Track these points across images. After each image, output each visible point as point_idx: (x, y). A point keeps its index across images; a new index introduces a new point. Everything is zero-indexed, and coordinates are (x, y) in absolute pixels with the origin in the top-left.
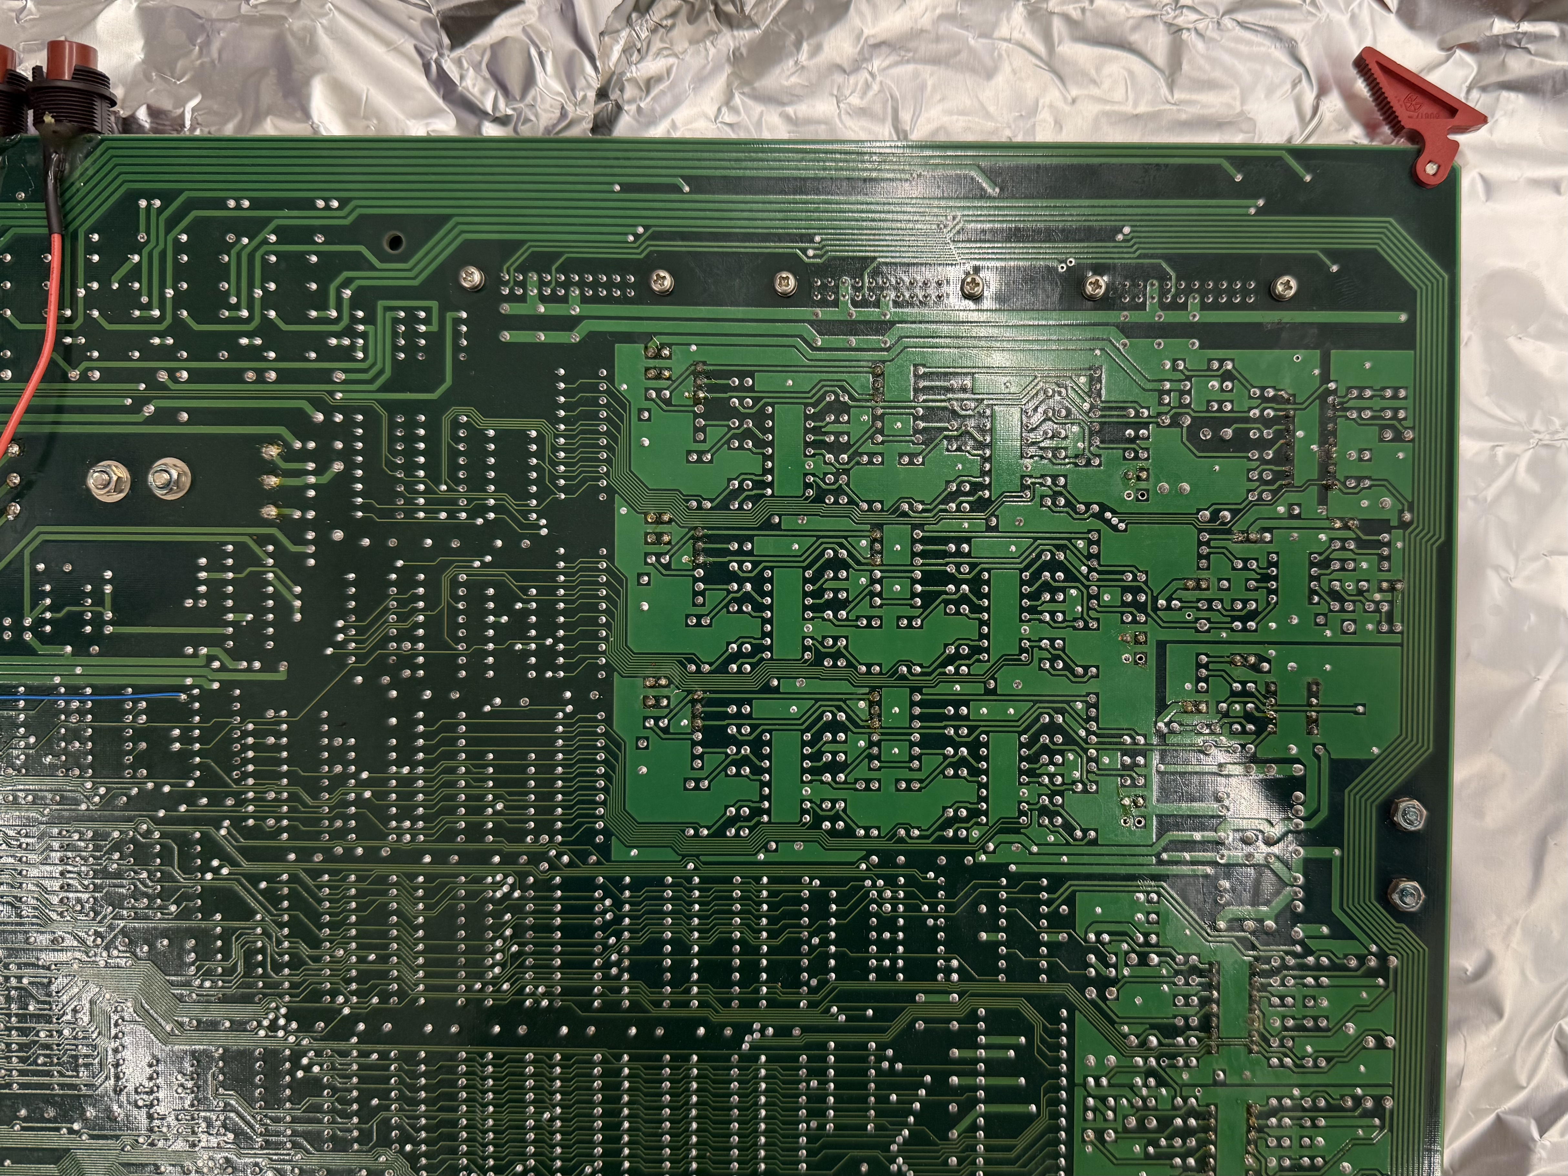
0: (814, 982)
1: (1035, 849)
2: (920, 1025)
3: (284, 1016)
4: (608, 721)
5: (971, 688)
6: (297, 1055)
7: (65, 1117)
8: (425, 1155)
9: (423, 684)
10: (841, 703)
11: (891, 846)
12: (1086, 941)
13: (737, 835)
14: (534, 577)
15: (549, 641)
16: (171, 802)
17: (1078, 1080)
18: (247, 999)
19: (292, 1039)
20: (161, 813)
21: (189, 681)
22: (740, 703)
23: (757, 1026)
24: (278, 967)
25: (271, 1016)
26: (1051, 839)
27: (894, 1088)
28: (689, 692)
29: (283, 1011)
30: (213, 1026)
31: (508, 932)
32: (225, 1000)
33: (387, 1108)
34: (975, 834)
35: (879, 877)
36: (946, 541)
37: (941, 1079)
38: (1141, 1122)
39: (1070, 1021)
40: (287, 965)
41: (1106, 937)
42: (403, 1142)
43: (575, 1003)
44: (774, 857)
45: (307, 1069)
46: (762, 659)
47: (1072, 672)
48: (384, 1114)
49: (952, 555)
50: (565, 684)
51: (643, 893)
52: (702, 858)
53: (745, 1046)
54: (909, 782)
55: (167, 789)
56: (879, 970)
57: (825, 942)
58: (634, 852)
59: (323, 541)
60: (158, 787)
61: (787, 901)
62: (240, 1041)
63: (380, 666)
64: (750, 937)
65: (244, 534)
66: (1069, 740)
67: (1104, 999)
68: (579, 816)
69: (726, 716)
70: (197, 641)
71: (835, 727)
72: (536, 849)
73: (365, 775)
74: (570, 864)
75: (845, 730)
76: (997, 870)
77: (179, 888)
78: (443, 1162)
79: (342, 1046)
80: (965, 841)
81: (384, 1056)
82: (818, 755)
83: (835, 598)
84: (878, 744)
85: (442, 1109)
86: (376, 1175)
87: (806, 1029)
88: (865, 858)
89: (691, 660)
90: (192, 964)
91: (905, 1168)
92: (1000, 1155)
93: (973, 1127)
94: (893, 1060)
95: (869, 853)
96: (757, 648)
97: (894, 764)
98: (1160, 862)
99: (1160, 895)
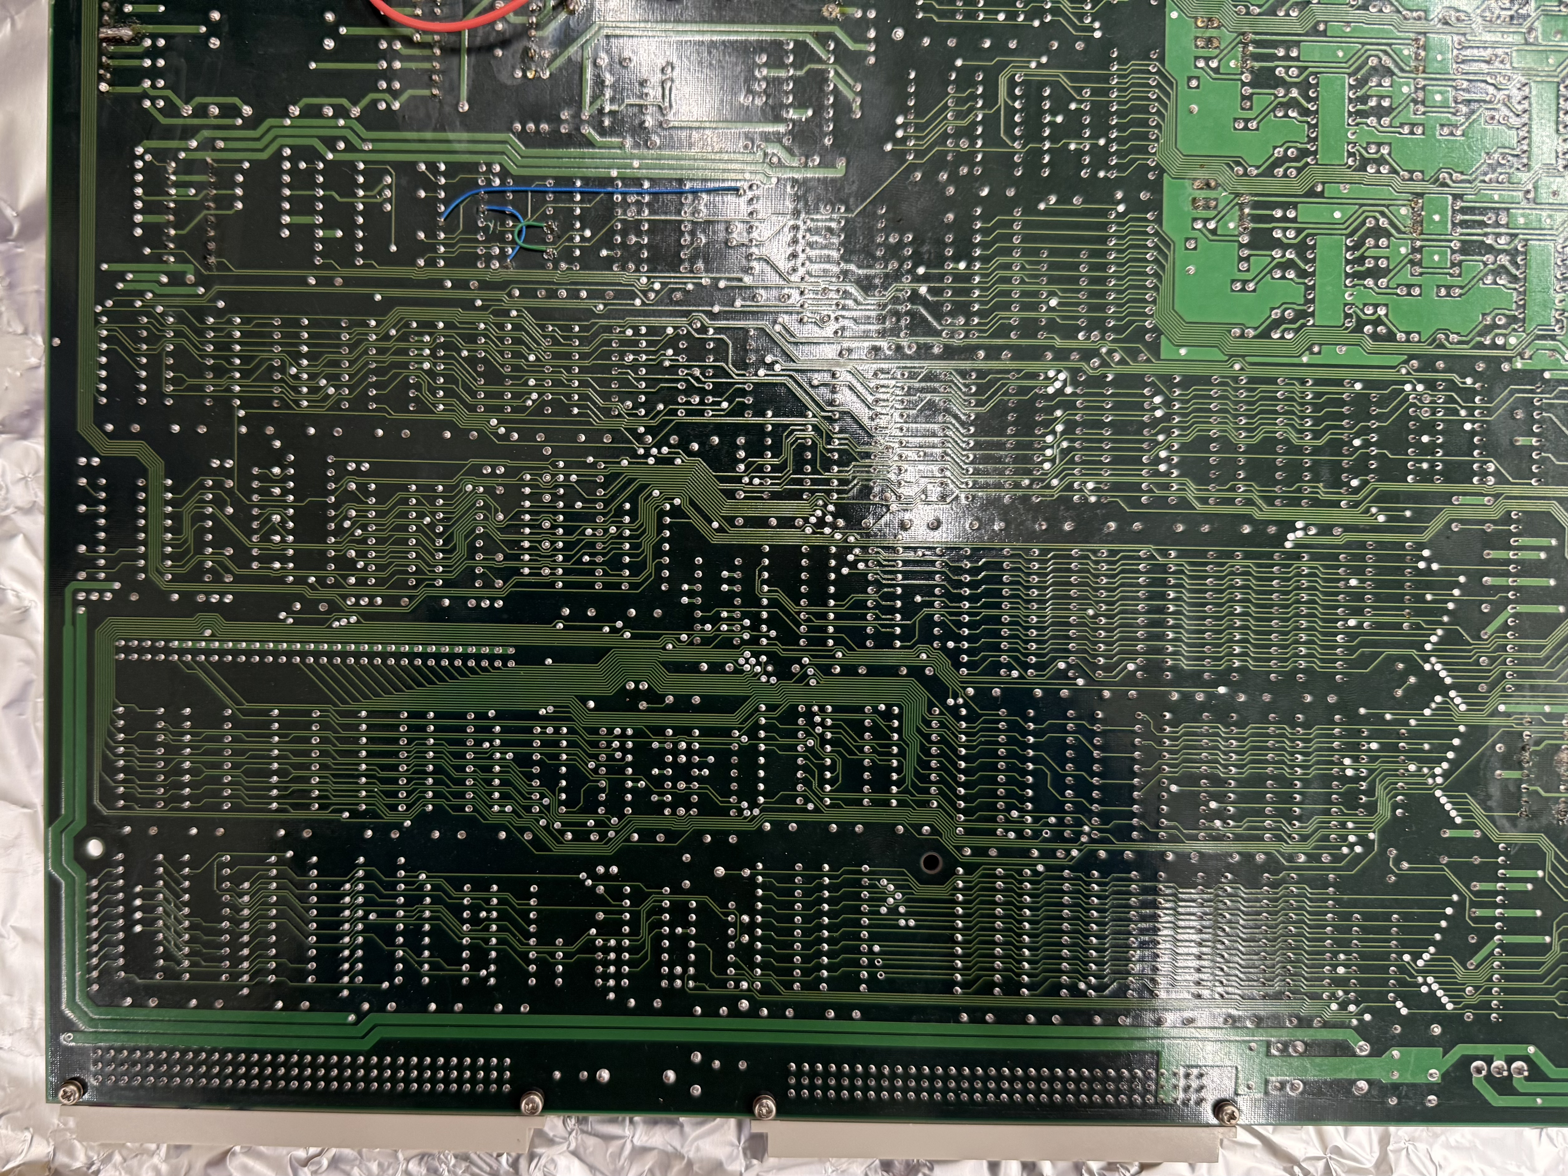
0: (1355, 483)
2: (1455, 527)
3: (831, 513)
4: (1159, 220)
5: (1510, 197)
6: (843, 551)
7: (606, 616)
8: (968, 652)
9: (982, 180)
10: (1383, 208)
11: (1432, 350)
13: (1282, 337)
14: (1088, 79)
15: (1102, 142)
16: (727, 297)
18: (796, 495)
19: (838, 536)
20: (716, 309)
22: (1285, 206)
24: (827, 463)
25: (819, 513)
27: (1429, 586)
28: (1237, 195)
29: (831, 508)
30: (762, 522)
31: (1059, 428)
32: (774, 495)
33: (931, 604)
34: (1513, 340)
35: (1420, 381)
37: (1475, 577)
40: (836, 462)
42: (943, 639)
43: (1125, 499)
44: (1317, 360)
45: (853, 565)
46: (1307, 164)
48: (926, 610)
50: (1118, 183)
51: (1191, 392)
52: (1248, 359)
53: (1288, 545)
54: (1450, 287)
55: (722, 284)
56: (1418, 472)
57: (1367, 444)
58: (1183, 351)
59: (884, 39)
60: (714, 282)
61: (1332, 402)
62: (789, 537)
63: (939, 162)
64: (1295, 435)
65: (804, 32)
68: (1130, 314)
69: (1272, 219)
70: (756, 136)
71: (1378, 232)
72: (1088, 345)
73: (921, 270)
74: (1122, 362)
75: (1389, 235)
76: (1532, 376)
77: (733, 384)
78: (985, 658)
79: (888, 542)
80: (1503, 347)
81: (930, 552)
82: (1361, 260)
83: (1379, 105)
84: (1420, 250)
85: (985, 606)
86: (916, 672)
87: (1347, 529)
88: (1406, 362)
89: (1238, 164)
90: (742, 461)
91: (1438, 667)
92: (1529, 655)
93: (1505, 627)
94: (1429, 560)
95: (1412, 357)
96: (1304, 153)
97: (1435, 270)
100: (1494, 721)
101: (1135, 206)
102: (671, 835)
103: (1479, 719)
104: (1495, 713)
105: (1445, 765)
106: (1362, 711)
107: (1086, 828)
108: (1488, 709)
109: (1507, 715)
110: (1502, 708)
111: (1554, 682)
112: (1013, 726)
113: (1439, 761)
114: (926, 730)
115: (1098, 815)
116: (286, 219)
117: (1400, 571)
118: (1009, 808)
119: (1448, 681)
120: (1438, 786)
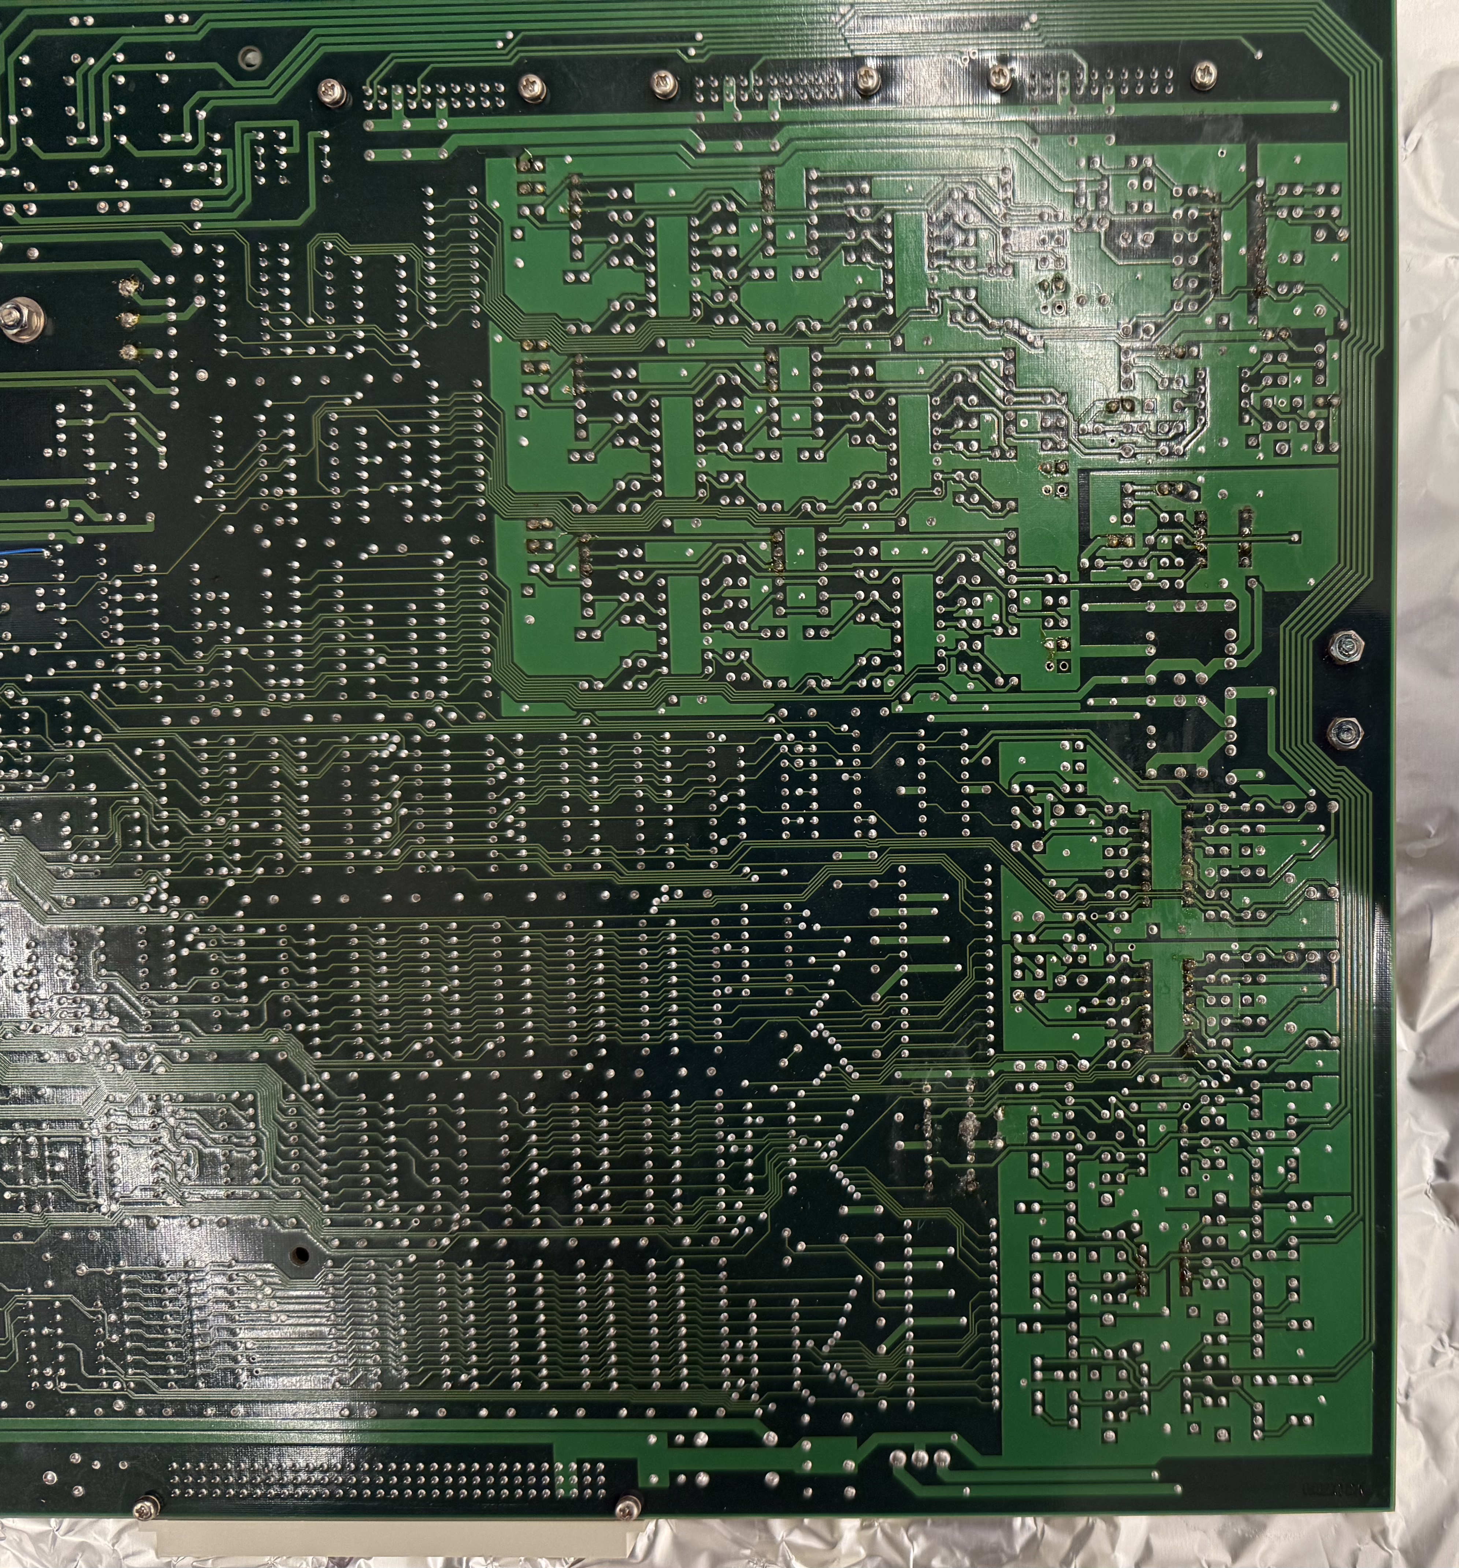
0: (724, 842)
1: (955, 698)
2: (838, 885)
3: (166, 891)
4: (491, 567)
5: (881, 526)
6: (181, 930)
8: (320, 1034)
9: (298, 531)
10: (740, 544)
11: (801, 697)
12: (1009, 792)
13: (635, 688)
14: (407, 414)
15: (425, 482)
16: (38, 666)
17: (1005, 937)
18: (126, 874)
19: (175, 915)
20: (29, 678)
21: (52, 536)
22: (631, 545)
23: (665, 888)
24: (157, 838)
25: (153, 891)
26: (971, 686)
27: (813, 949)
28: (576, 535)
29: (165, 885)
30: (93, 902)
31: (397, 794)
32: (104, 875)
33: (276, 986)
34: (891, 683)
35: (790, 731)
36: (848, 363)
37: (862, 939)
38: (1072, 979)
39: (995, 875)
40: (167, 836)
41: (1031, 788)
42: (294, 1021)
43: (471, 868)
44: (675, 711)
45: (192, 946)
46: (653, 497)
47: (990, 506)
48: (274, 992)
49: (855, 379)
50: (443, 528)
51: (537, 751)
52: (599, 713)
53: (654, 910)
54: (818, 629)
55: (33, 652)
56: (792, 828)
57: (734, 800)
58: (525, 708)
59: (187, 381)
60: (25, 649)
61: (690, 757)
62: (121, 919)
63: (252, 514)
64: (653, 795)
65: (104, 377)
66: (988, 580)
67: (1031, 852)
68: (466, 669)
69: (618, 560)
70: (58, 494)
71: (735, 570)
72: (421, 705)
73: (241, 631)
74: (459, 721)
75: (747, 574)
76: (915, 721)
77: (51, 758)
78: (338, 1041)
79: (227, 920)
80: (881, 690)
81: (271, 929)
82: (716, 603)
83: (730, 429)
84: (783, 589)
85: (335, 985)
86: (267, 1057)
87: (716, 891)
88: (774, 711)
89: (577, 503)
90: (68, 838)
91: (826, 1034)
92: (926, 1018)
93: (897, 989)
94: (807, 921)
95: (778, 705)
96: (649, 486)
97: (800, 610)
98: (1086, 708)
99: (1085, 742)
100: (890, 1090)
101: (465, 551)
102: (28, 1234)
103: (875, 1087)
104: (891, 1081)
105: (839, 1138)
106: (746, 1083)
107: (457, 1216)
108: (883, 1076)
109: (905, 1082)
110: (898, 1075)
111: (954, 1046)
112: (373, 1113)
113: (833, 1134)
114: (282, 1119)
115: (468, 1201)
117: (781, 934)
118: (375, 1198)
119: (838, 1048)
120: (830, 1160)
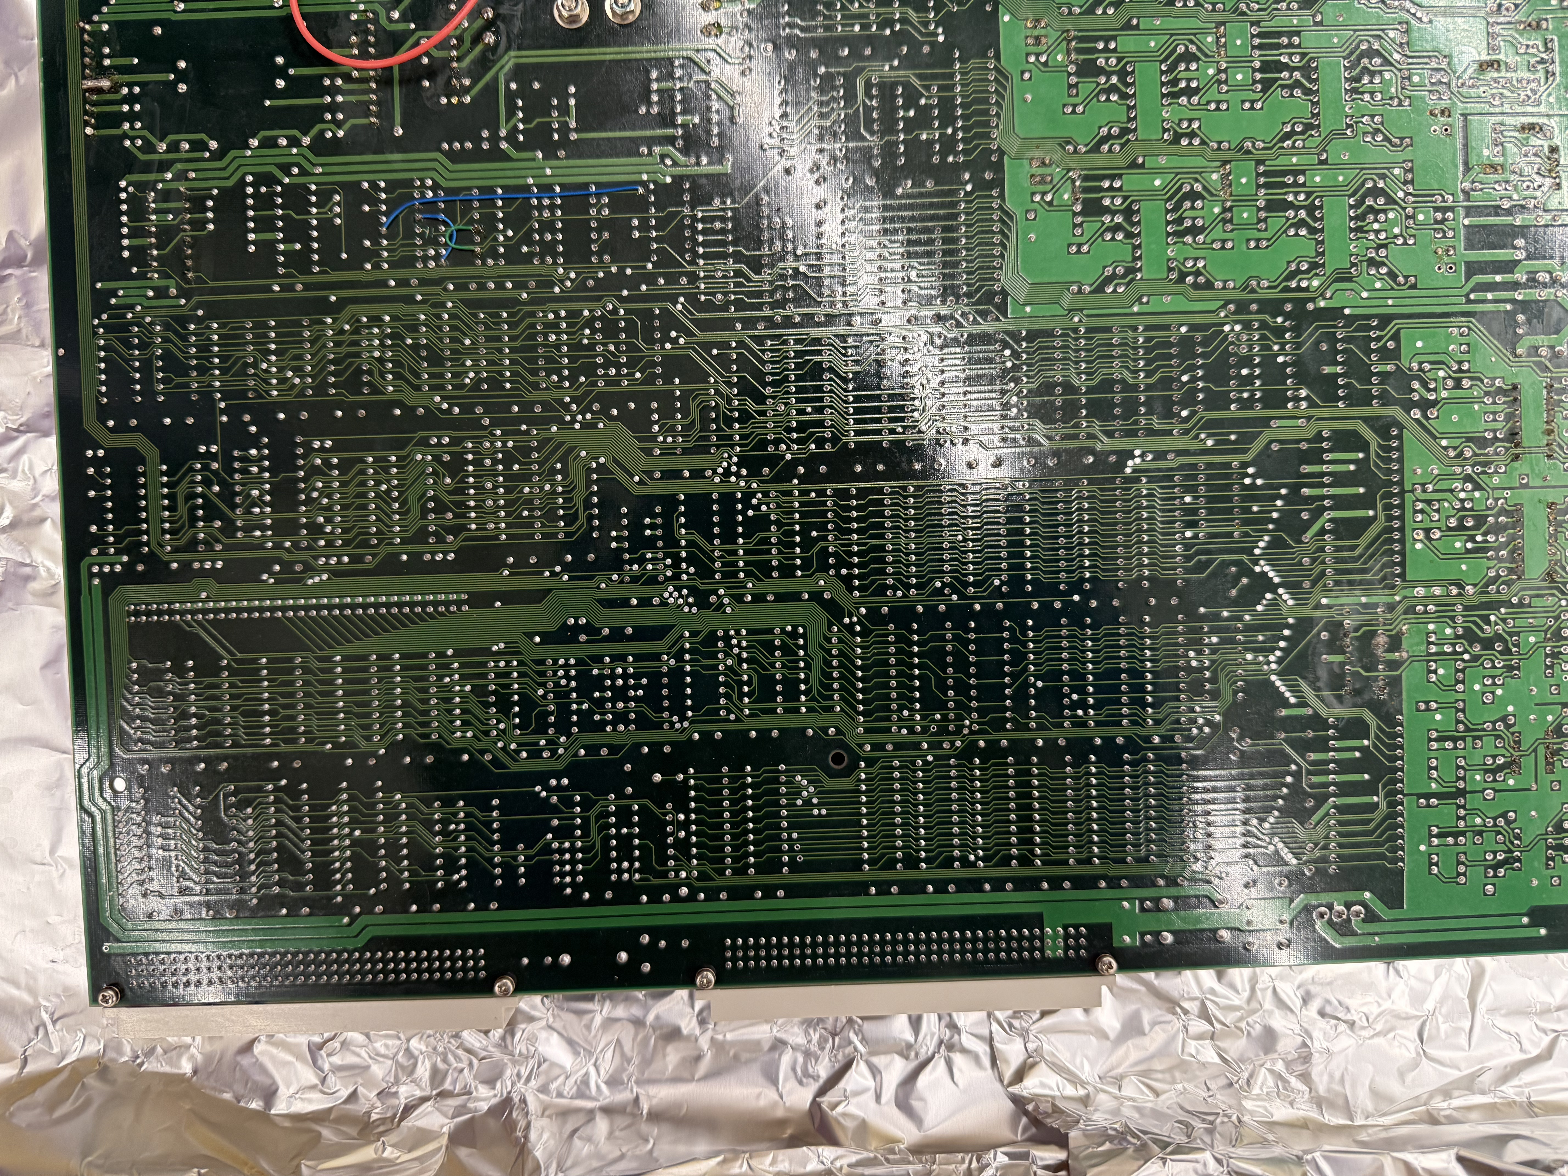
0: (1184, 413)
1: (1365, 294)
2: (1275, 447)
3: (735, 464)
4: (1002, 196)
5: (1305, 160)
6: (749, 495)
7: (545, 563)
8: (859, 577)
10: (1197, 175)
11: (1245, 296)
12: (1410, 369)
13: (1115, 291)
14: (934, 77)
15: (950, 131)
16: (633, 283)
17: (1408, 487)
18: (704, 450)
19: (742, 484)
20: (625, 293)
21: (645, 177)
22: (1112, 178)
23: (1137, 452)
24: (729, 421)
25: (725, 464)
26: (1378, 285)
27: (1255, 499)
28: (1069, 170)
29: (735, 459)
30: (676, 474)
32: (686, 451)
33: (825, 538)
34: (1316, 283)
35: (1237, 322)
36: (1279, 34)
37: (1295, 489)
38: (1460, 521)
39: (1400, 437)
40: (737, 420)
41: (1427, 366)
42: (837, 567)
44: (1146, 309)
45: (757, 508)
46: (1128, 140)
47: (1390, 142)
48: (822, 544)
49: (1286, 47)
50: (965, 166)
51: (1036, 344)
52: (1086, 312)
53: (1128, 470)
54: (1258, 240)
55: (629, 271)
56: (1239, 400)
57: (1194, 379)
58: (1028, 309)
59: (756, 54)
60: (622, 270)
61: (1161, 345)
62: (698, 487)
64: (1128, 377)
65: (688, 49)
66: (1391, 200)
67: (1427, 418)
68: (980, 280)
69: (1100, 189)
70: (651, 142)
71: (1193, 196)
72: (944, 310)
73: (801, 251)
74: (975, 322)
75: (1203, 198)
76: (1335, 313)
77: (643, 357)
78: (873, 582)
79: (784, 486)
80: (1307, 289)
81: (821, 493)
82: (1180, 221)
83: (1188, 86)
84: (1230, 209)
85: (871, 537)
86: (816, 596)
87: (1179, 453)
88: (1224, 306)
89: (1068, 143)
90: (656, 422)
91: (1267, 569)
92: (1345, 554)
93: (1322, 532)
94: (1254, 476)
95: (1227, 303)
96: (1125, 131)
97: (1244, 226)
98: (1469, 301)
99: (1469, 329)
100: (1318, 613)
101: (981, 185)
102: (613, 749)
103: (1306, 612)
104: (1318, 606)
105: (1278, 653)
106: (1202, 610)
107: (967, 722)
108: (1312, 602)
109: (1329, 607)
110: (1324, 601)
111: (1368, 576)
112: (900, 639)
113: (1272, 650)
114: (827, 646)
115: (977, 710)
116: (252, 237)
117: (1229, 487)
118: (900, 709)
119: (1277, 580)
120: (1273, 672)
